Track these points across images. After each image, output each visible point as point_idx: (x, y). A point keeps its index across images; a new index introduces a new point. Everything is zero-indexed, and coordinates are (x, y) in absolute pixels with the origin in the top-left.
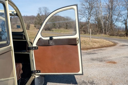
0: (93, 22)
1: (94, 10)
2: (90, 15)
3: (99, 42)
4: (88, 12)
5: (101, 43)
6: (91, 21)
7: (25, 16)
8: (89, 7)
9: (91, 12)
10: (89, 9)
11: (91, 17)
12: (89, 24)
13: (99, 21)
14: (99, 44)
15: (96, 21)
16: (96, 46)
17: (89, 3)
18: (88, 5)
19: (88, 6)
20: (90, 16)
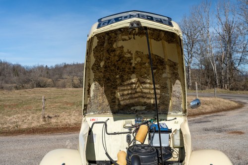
0: (197, 68)
1: (197, 46)
2: (190, 55)
3: (211, 103)
4: (187, 50)
5: (216, 104)
6: (193, 65)
7: (75, 63)
8: (187, 43)
9: (191, 51)
10: (187, 46)
11: (193, 58)
12: (190, 72)
13: (208, 65)
14: (212, 106)
15: (203, 65)
16: (207, 111)
17: (188, 36)
18: (186, 38)
19: (186, 40)
20: (191, 58)
